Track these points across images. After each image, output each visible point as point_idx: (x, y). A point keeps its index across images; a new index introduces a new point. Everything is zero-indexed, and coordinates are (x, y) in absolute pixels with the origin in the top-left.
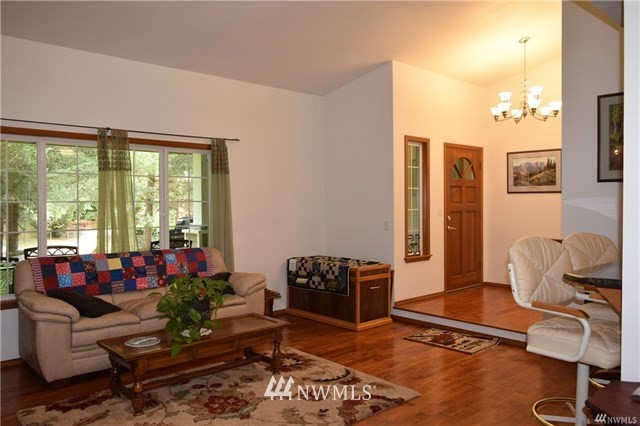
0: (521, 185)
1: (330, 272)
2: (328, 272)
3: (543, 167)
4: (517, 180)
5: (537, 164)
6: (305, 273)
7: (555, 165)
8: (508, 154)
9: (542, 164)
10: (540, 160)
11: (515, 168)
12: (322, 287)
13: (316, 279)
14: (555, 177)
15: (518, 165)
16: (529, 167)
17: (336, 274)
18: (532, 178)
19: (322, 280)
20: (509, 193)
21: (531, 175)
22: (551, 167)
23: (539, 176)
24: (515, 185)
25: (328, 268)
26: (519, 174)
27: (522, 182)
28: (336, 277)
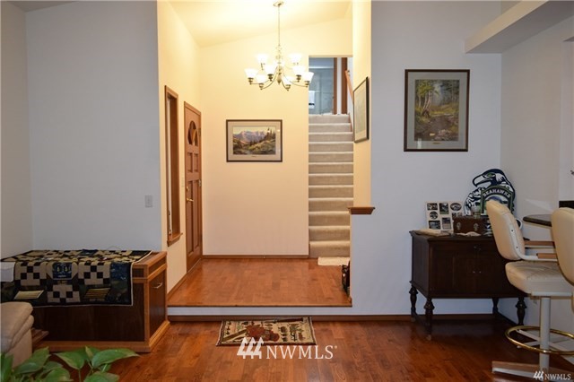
0: (241, 153)
1: (93, 275)
2: (87, 275)
3: (263, 136)
4: (238, 148)
5: (257, 133)
6: (37, 282)
7: (274, 135)
8: (227, 121)
9: (262, 133)
10: (260, 130)
11: (235, 136)
12: (76, 296)
13: (63, 288)
14: (274, 146)
15: (238, 133)
16: (249, 135)
17: (107, 276)
18: (253, 147)
19: (75, 289)
20: (228, 161)
21: (251, 144)
22: (271, 137)
23: (259, 145)
24: (235, 153)
25: (88, 269)
26: (239, 142)
27: (243, 151)
28: (106, 281)
